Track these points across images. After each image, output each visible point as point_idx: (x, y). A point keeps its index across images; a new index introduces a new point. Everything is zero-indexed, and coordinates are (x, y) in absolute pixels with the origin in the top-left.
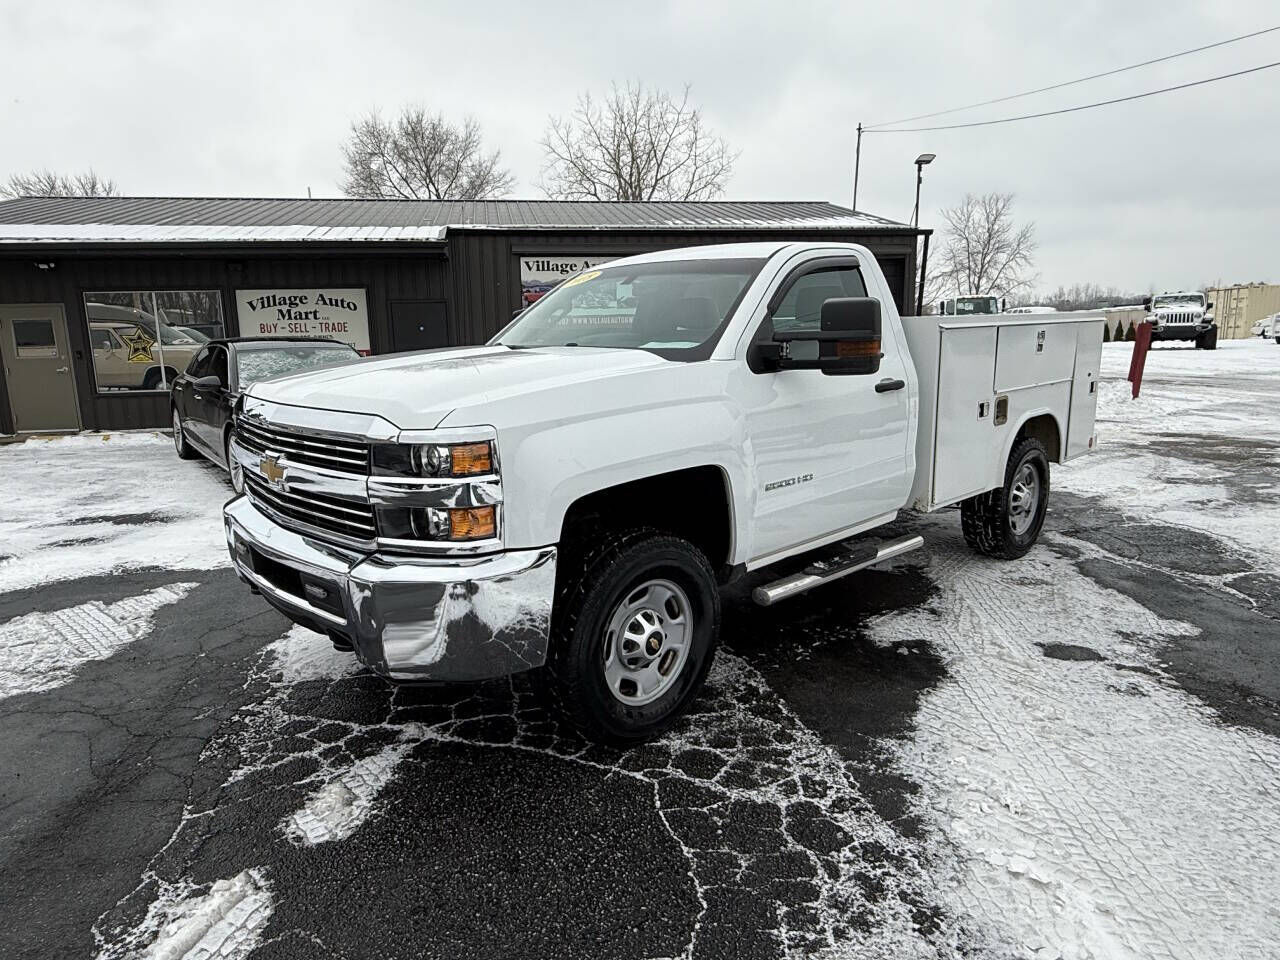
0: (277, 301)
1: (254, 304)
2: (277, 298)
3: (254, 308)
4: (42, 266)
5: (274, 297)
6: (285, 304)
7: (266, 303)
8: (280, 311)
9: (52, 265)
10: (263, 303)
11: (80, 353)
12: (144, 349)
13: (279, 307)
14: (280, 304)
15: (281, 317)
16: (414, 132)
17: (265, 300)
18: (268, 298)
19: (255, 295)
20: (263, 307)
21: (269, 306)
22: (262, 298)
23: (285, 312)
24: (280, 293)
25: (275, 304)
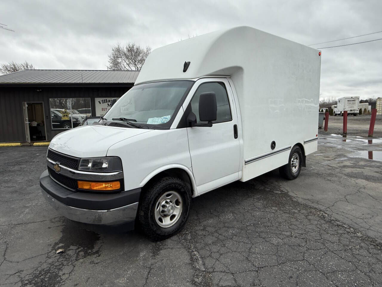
0: (107, 101)
1: (100, 102)
2: (107, 100)
3: (100, 103)
4: (38, 90)
5: (106, 100)
6: (110, 102)
7: (104, 102)
8: (108, 104)
9: (41, 90)
10: (103, 102)
11: (47, 117)
12: (67, 116)
13: (108, 103)
14: (108, 102)
15: (108, 106)
16: (130, 50)
17: (104, 101)
18: (105, 100)
19: (100, 99)
20: (103, 103)
21: (105, 102)
22: (103, 100)
23: (109, 104)
24: (108, 99)
25: (107, 102)
